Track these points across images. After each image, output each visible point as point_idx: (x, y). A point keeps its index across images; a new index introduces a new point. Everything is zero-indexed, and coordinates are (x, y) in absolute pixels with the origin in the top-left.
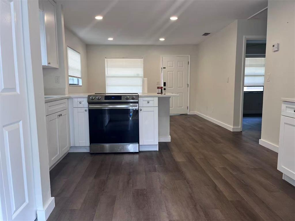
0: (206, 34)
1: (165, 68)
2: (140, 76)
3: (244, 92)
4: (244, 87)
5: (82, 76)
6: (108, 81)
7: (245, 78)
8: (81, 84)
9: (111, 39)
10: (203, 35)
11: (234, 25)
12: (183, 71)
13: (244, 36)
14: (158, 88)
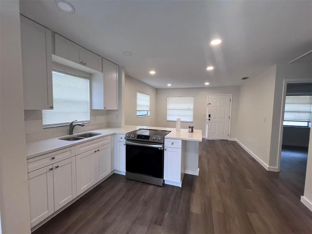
0: (244, 78)
1: (210, 104)
2: (191, 109)
3: (284, 126)
4: (284, 122)
5: (150, 109)
6: (169, 112)
7: (285, 113)
8: (149, 115)
9: (169, 85)
10: (242, 79)
11: (273, 70)
12: (225, 106)
13: (284, 80)
14: (190, 127)
